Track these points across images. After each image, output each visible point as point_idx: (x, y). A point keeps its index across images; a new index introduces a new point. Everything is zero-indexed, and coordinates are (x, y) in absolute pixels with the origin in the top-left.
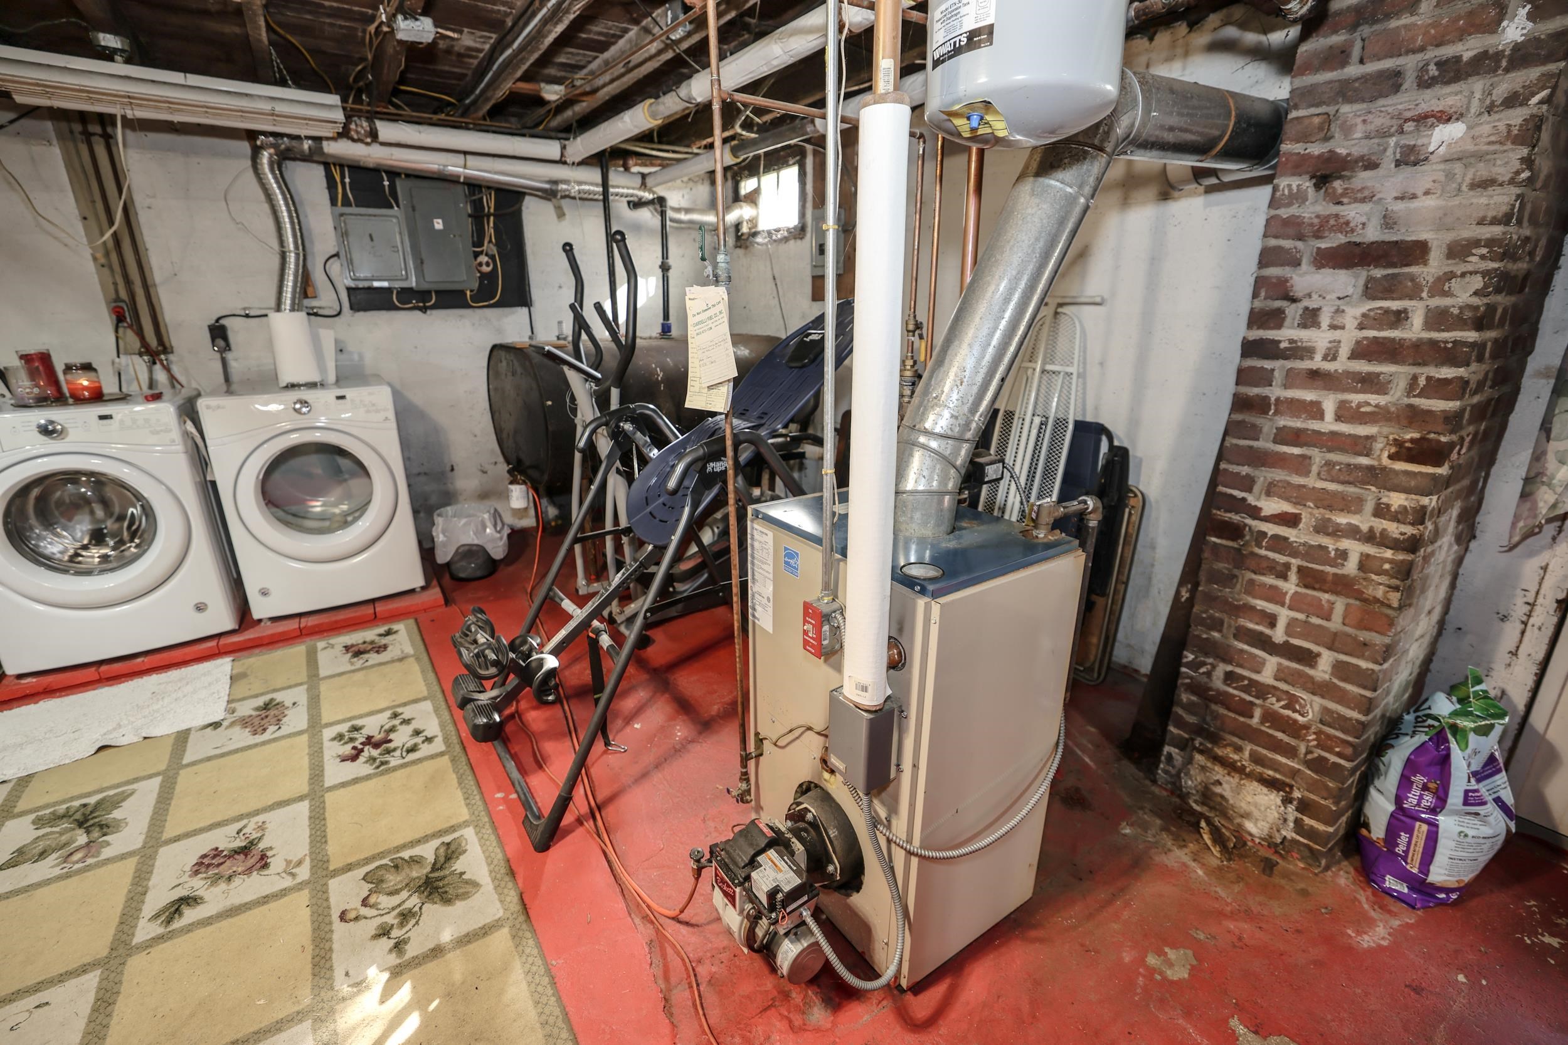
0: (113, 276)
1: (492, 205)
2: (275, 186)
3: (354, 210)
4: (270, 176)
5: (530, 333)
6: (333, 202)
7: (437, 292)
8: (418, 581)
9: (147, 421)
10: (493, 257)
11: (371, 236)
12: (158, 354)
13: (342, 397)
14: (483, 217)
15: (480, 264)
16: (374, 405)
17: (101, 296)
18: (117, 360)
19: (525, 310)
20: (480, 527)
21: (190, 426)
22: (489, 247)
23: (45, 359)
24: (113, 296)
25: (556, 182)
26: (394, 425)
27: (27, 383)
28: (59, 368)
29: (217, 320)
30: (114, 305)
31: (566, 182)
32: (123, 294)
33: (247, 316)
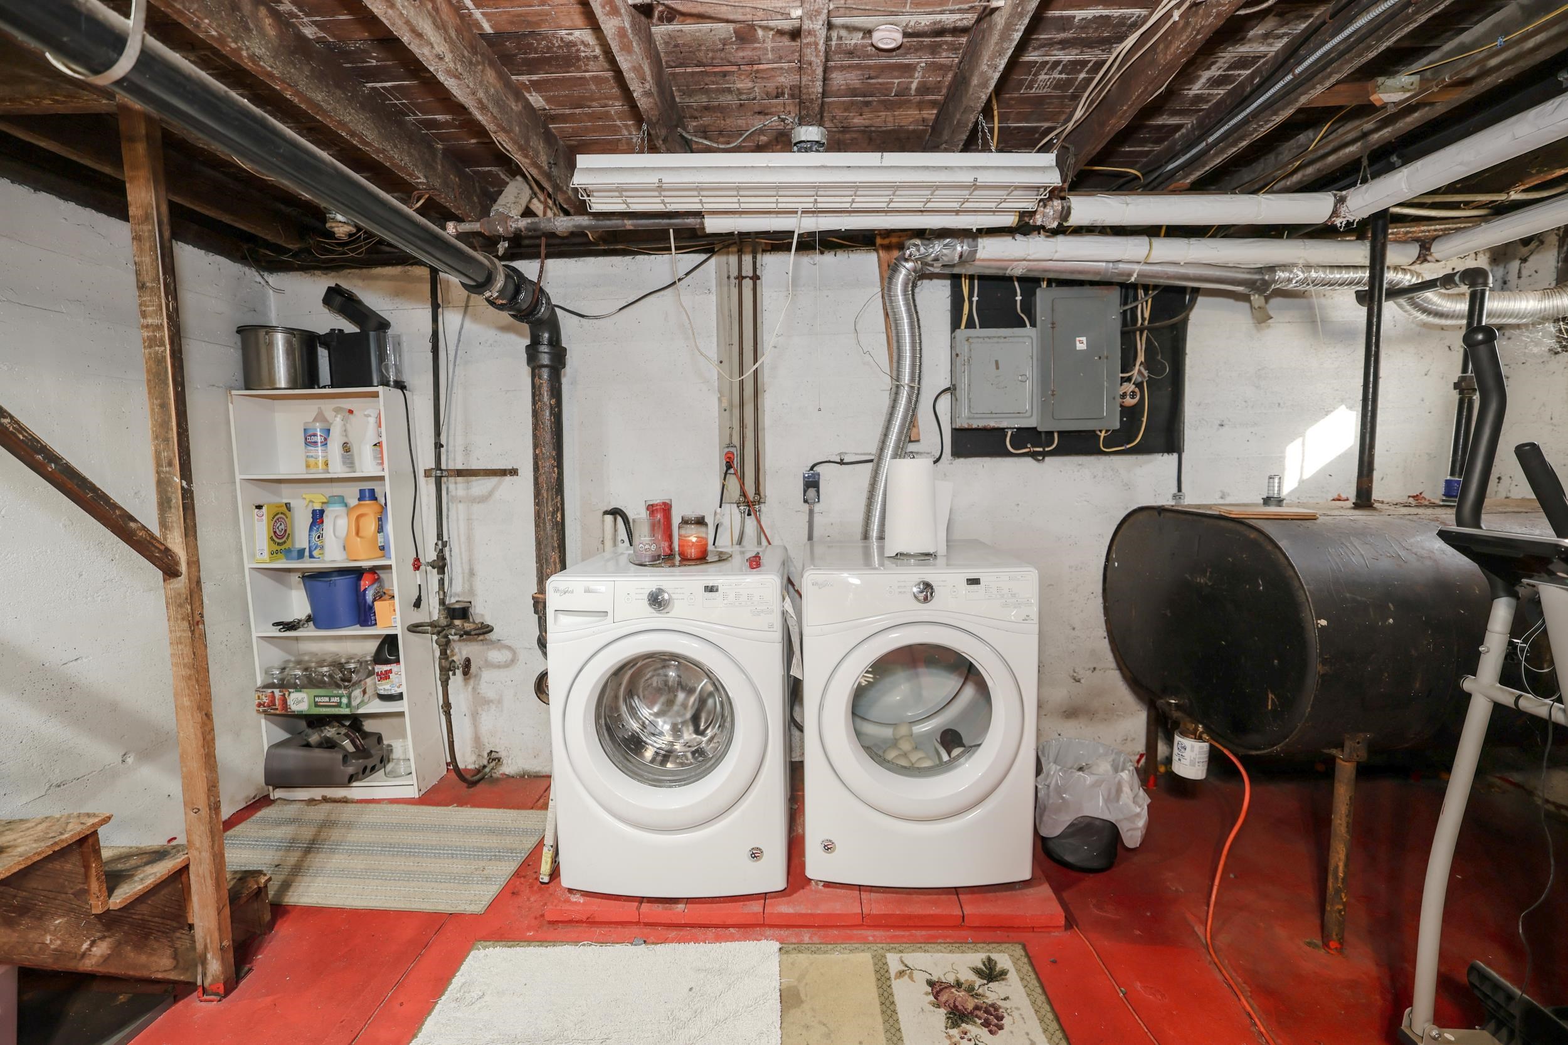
0: (731, 420)
1: (1147, 315)
2: (903, 309)
3: (978, 332)
4: (900, 298)
5: (1175, 490)
6: (955, 325)
7: (1060, 433)
8: (1024, 872)
9: (750, 597)
10: (1139, 385)
11: (997, 362)
12: (754, 503)
13: (974, 582)
14: (1134, 332)
15: (1124, 396)
16: (1013, 595)
17: (717, 440)
18: (719, 510)
19: (1172, 459)
20: (1113, 791)
21: (788, 606)
22: (1138, 371)
23: (666, 509)
24: (728, 442)
25: (1272, 269)
26: (1035, 628)
27: (647, 539)
28: (676, 521)
29: (812, 469)
30: (727, 450)
31: (1284, 267)
32: (736, 441)
33: (842, 463)
